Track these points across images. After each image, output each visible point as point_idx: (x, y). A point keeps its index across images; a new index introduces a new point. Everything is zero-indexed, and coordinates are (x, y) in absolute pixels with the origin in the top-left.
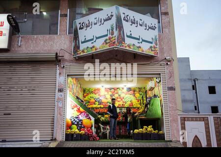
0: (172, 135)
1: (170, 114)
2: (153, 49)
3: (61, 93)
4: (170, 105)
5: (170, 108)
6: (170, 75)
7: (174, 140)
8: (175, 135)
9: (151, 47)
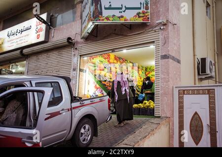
0: (161, 110)
1: (161, 87)
2: (141, 15)
3: (75, 72)
4: (163, 76)
5: (161, 79)
6: (164, 41)
7: (163, 116)
8: (164, 111)
9: (138, 14)
